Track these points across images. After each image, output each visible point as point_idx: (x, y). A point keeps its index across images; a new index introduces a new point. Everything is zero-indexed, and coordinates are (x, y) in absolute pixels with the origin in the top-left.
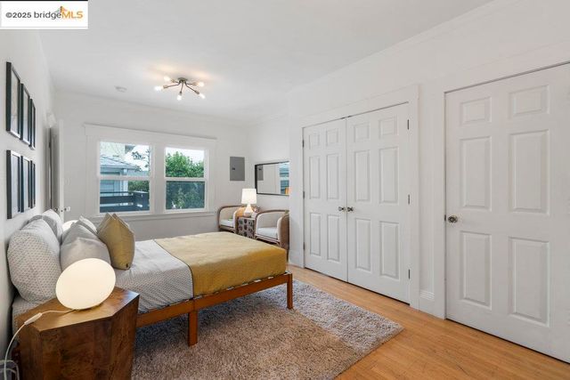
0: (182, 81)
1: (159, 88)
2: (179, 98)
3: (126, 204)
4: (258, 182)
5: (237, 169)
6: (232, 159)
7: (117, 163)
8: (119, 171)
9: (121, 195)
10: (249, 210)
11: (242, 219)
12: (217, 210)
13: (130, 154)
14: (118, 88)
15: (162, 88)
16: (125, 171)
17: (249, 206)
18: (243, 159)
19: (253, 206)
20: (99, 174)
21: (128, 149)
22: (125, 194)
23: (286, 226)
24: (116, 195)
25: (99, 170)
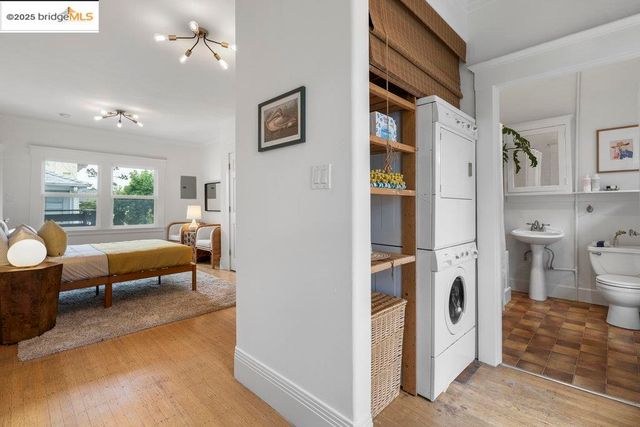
0: (120, 112)
1: (98, 118)
2: (119, 125)
3: (77, 222)
4: (209, 200)
5: (188, 187)
6: (184, 179)
7: (66, 182)
8: (69, 189)
9: (71, 213)
10: (194, 225)
11: (186, 233)
12: (167, 226)
13: (84, 170)
14: (61, 115)
15: (101, 118)
16: (76, 189)
17: (194, 221)
18: (194, 179)
19: (198, 221)
20: (43, 192)
21: (81, 166)
22: (75, 213)
23: (217, 237)
24: (65, 213)
25: (43, 189)
